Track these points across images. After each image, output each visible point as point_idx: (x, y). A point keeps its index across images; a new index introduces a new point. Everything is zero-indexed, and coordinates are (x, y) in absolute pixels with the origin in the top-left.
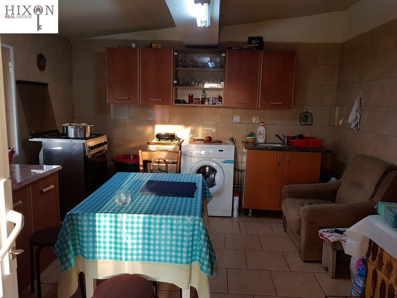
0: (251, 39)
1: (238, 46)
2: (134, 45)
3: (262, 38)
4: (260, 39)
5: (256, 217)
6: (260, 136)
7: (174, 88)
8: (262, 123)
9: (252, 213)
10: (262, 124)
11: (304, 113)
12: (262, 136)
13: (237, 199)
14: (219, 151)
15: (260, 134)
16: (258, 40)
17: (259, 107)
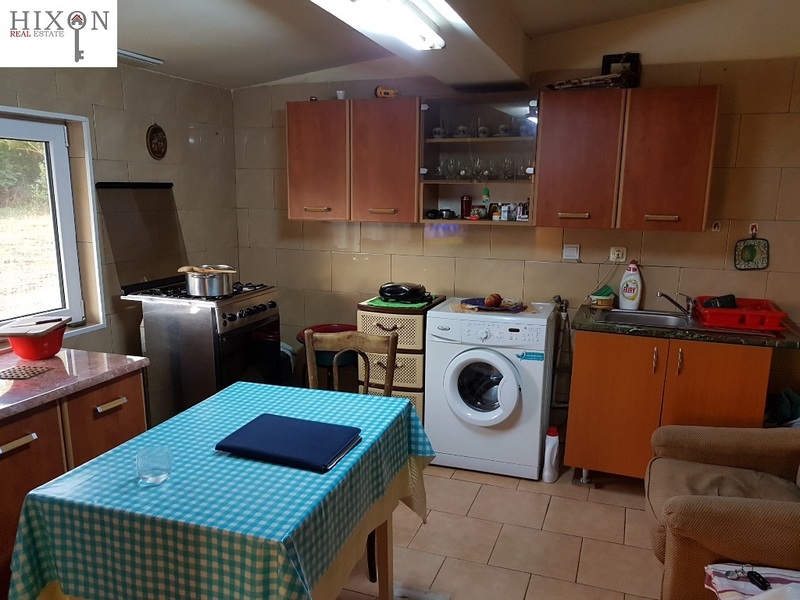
0: (608, 60)
1: (569, 82)
2: (340, 94)
3: (637, 56)
4: (634, 59)
5: (596, 488)
6: (627, 294)
7: (422, 184)
8: (633, 262)
9: (588, 478)
10: (632, 266)
11: (745, 240)
12: (631, 295)
13: (552, 441)
14: (511, 330)
15: (627, 289)
16: (626, 61)
17: (618, 227)
